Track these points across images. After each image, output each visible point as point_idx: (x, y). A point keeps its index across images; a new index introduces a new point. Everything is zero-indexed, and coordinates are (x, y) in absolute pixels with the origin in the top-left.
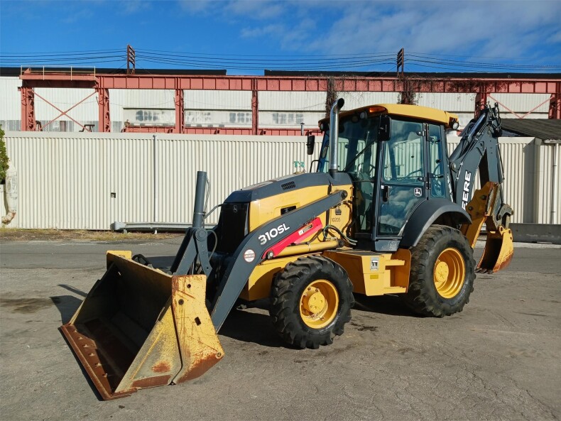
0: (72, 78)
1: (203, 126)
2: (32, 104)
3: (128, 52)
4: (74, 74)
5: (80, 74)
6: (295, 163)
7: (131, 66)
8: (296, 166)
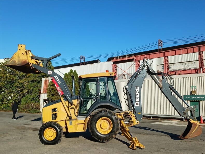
0: (127, 59)
1: (192, 69)
2: (116, 70)
3: (159, 42)
4: (127, 57)
5: (130, 57)
6: (192, 87)
7: (160, 48)
8: (192, 88)
